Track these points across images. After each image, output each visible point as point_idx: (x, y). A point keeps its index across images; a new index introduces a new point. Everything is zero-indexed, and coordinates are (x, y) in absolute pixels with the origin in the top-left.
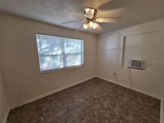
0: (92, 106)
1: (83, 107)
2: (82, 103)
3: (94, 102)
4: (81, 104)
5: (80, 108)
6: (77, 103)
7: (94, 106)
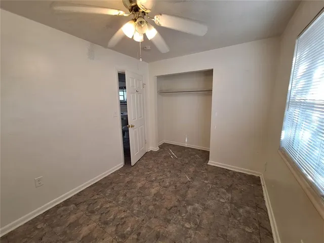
0: (143, 220)
1: (161, 212)
2: (169, 221)
3: (139, 234)
4: (169, 218)
5: (166, 208)
6: (180, 217)
7: (138, 221)
